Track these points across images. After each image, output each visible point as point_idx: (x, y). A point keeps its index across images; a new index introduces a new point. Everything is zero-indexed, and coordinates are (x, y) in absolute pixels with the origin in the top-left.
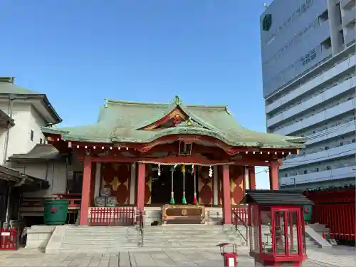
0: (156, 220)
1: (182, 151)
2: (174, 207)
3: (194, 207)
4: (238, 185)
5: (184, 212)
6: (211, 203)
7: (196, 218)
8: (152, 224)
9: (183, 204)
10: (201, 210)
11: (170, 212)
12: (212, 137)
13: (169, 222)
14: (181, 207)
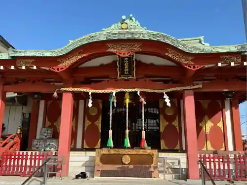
0: (83, 170)
1: (122, 73)
2: (112, 152)
3: (141, 152)
4: (215, 124)
5: (126, 160)
6: (178, 148)
7: (143, 168)
8: (77, 177)
9: (125, 148)
10: (151, 156)
11: (105, 160)
12: (158, 42)
13: (104, 173)
14: (121, 151)
